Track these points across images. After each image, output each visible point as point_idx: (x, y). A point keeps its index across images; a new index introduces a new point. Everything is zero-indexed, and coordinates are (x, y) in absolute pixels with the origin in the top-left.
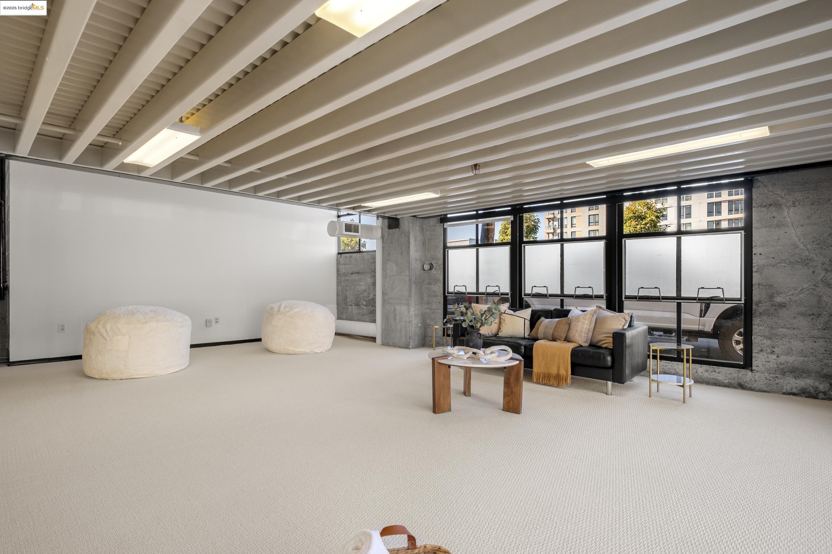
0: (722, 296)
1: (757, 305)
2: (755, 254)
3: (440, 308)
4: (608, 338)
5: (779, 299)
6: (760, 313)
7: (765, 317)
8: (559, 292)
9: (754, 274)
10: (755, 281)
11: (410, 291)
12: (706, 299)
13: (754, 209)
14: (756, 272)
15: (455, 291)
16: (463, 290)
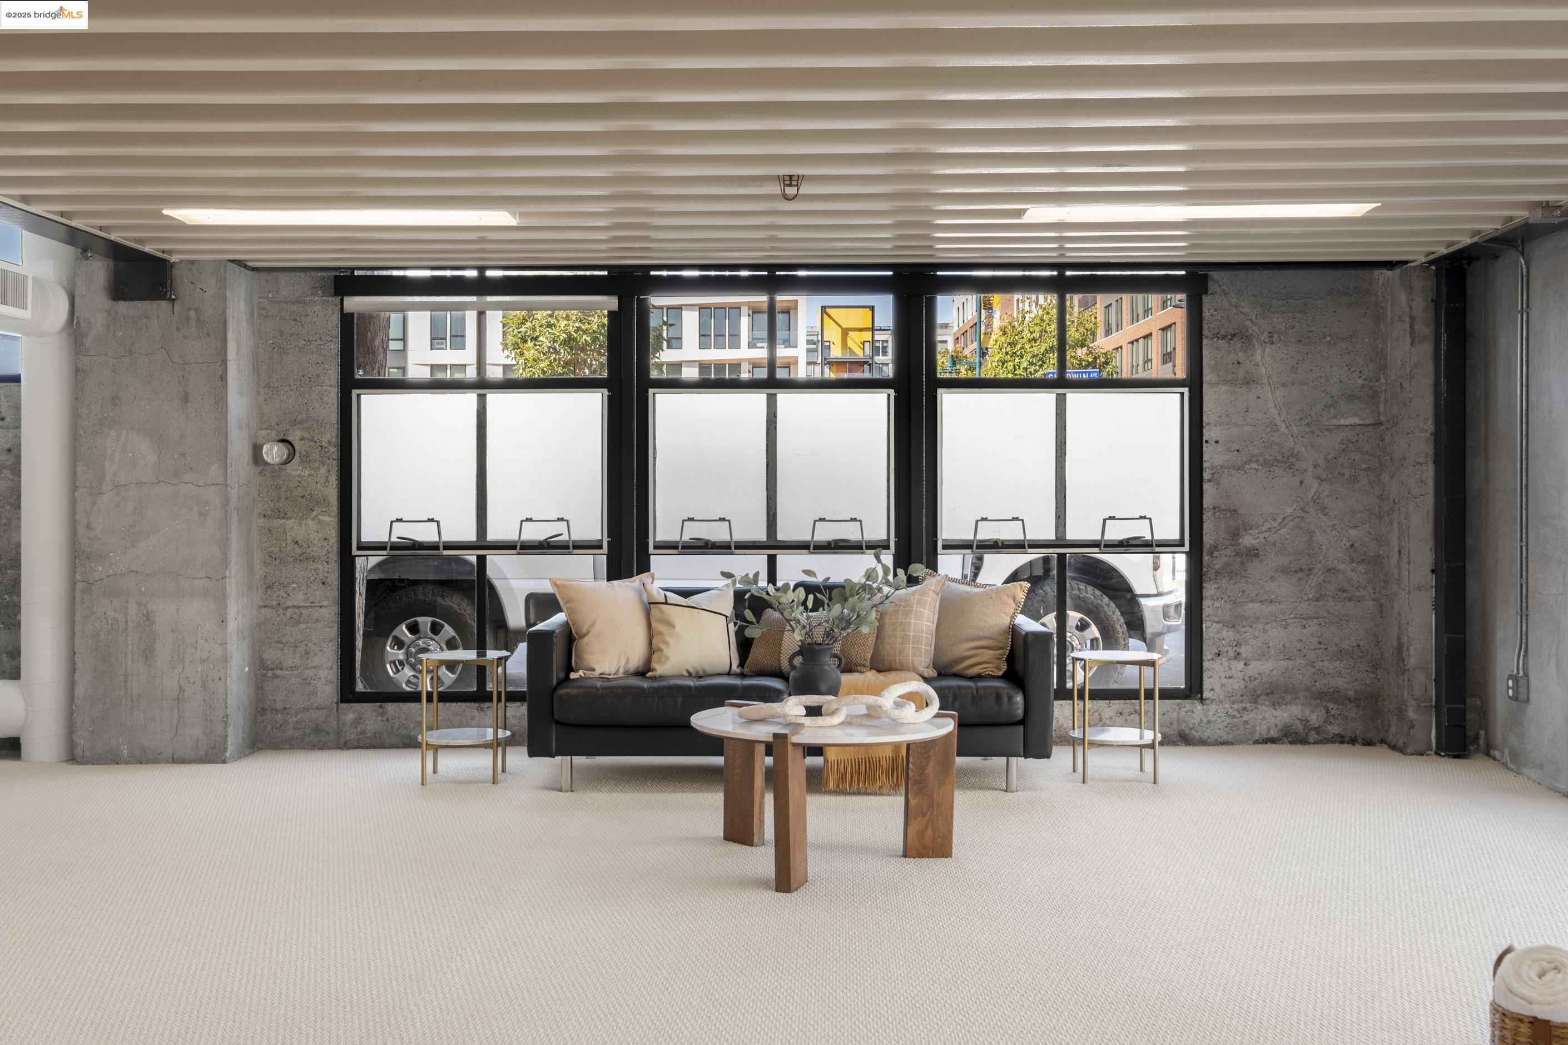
0: (1148, 537)
1: (1211, 554)
2: (1207, 442)
3: (325, 603)
4: (980, 651)
5: (1247, 540)
6: (1217, 572)
7: (1225, 580)
8: (761, 536)
9: (1206, 486)
10: (1207, 501)
11: (224, 543)
12: (1117, 543)
13: (1205, 342)
14: (1209, 481)
15: (394, 539)
16: (426, 534)
